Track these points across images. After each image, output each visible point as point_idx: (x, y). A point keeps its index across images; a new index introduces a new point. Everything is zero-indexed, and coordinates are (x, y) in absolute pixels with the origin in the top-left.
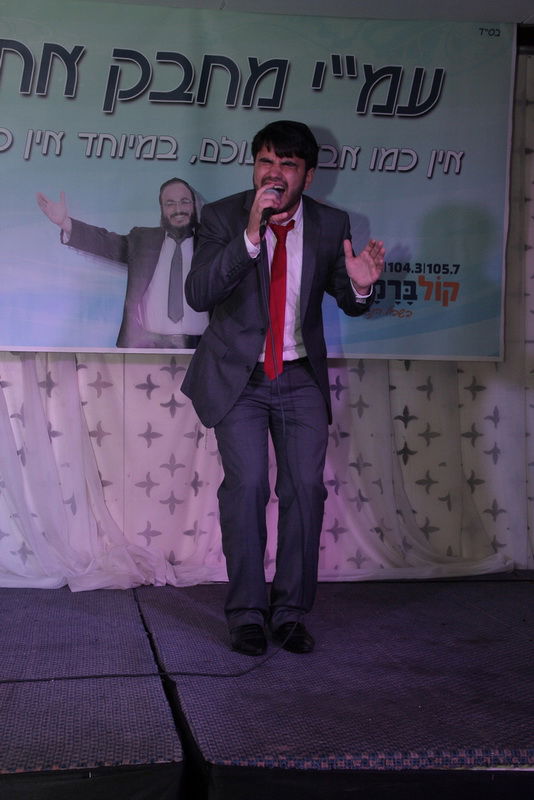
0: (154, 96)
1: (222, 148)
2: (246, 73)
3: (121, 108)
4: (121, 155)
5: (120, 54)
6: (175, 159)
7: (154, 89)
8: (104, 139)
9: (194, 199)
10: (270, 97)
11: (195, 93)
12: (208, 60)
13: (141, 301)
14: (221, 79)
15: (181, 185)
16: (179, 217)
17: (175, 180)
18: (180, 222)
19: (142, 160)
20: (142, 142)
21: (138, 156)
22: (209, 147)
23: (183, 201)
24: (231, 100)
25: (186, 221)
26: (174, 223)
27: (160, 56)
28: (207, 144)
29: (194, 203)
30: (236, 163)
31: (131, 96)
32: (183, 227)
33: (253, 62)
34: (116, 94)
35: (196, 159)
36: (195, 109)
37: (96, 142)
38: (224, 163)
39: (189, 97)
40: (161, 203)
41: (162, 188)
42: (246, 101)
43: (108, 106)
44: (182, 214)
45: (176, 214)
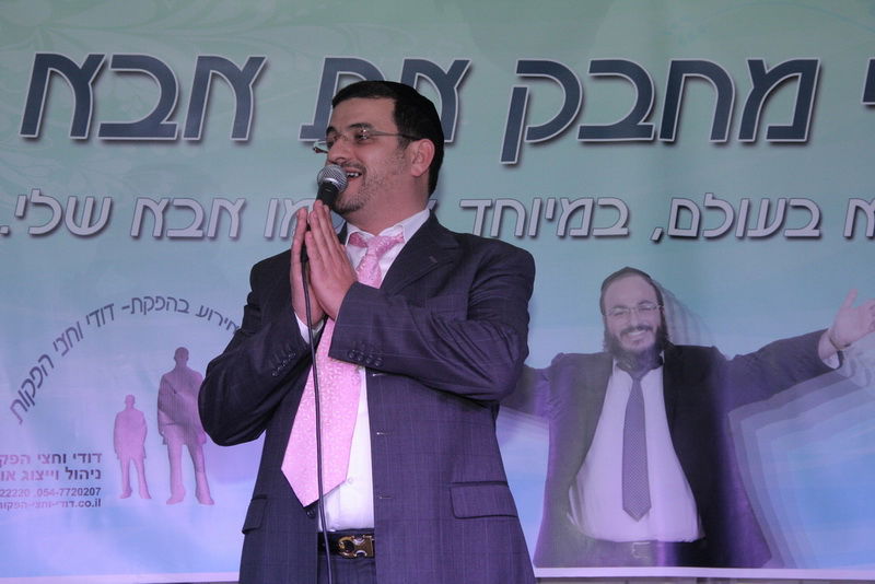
0: (587, 132)
1: (708, 215)
2: (744, 86)
3: (531, 155)
4: (532, 232)
5: (528, 68)
6: (627, 236)
7: (586, 122)
8: (504, 208)
9: (661, 302)
10: (789, 122)
11: (657, 123)
12: (678, 69)
13: (574, 483)
14: (700, 99)
15: (639, 279)
16: (636, 334)
17: (627, 271)
18: (637, 342)
19: (568, 238)
20: (568, 209)
21: (561, 233)
22: (684, 213)
23: (642, 307)
24: (719, 131)
25: (649, 341)
26: (627, 345)
27: (596, 66)
28: (680, 207)
29: (661, 309)
30: (731, 236)
31: (547, 134)
32: (643, 353)
33: (756, 67)
34: (523, 133)
35: (661, 235)
36: (658, 149)
37: (490, 213)
38: (709, 238)
39: (647, 130)
40: (603, 311)
41: (605, 286)
42: (747, 131)
43: (510, 153)
44: (640, 328)
45: (631, 329)
